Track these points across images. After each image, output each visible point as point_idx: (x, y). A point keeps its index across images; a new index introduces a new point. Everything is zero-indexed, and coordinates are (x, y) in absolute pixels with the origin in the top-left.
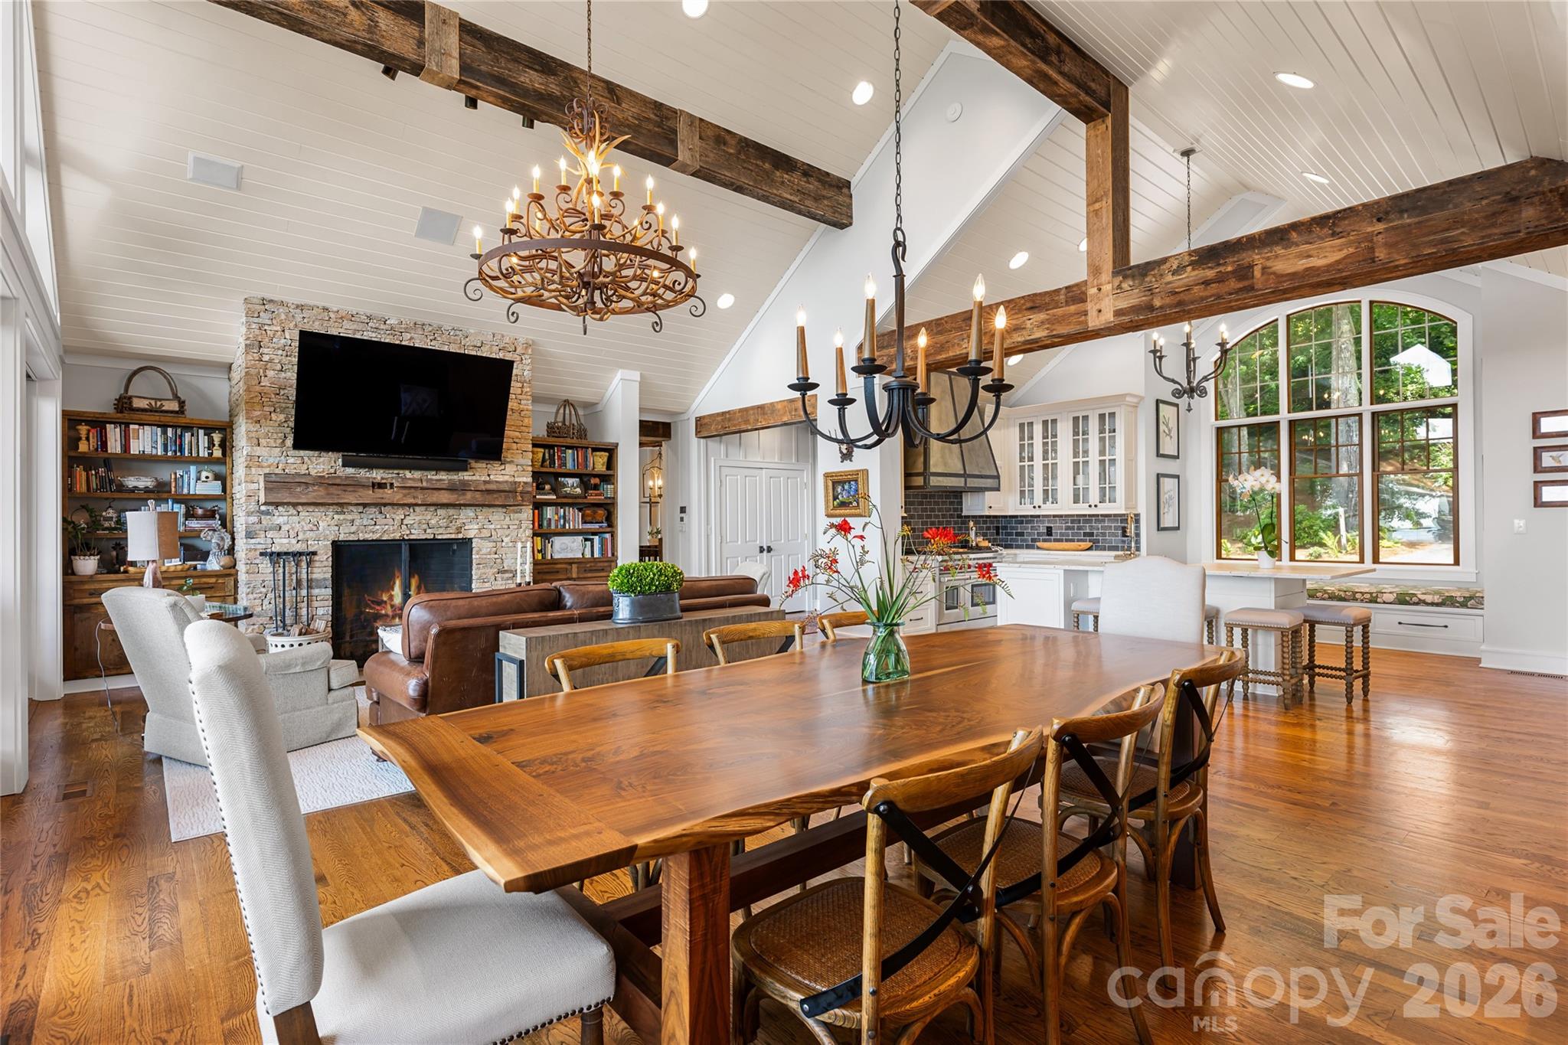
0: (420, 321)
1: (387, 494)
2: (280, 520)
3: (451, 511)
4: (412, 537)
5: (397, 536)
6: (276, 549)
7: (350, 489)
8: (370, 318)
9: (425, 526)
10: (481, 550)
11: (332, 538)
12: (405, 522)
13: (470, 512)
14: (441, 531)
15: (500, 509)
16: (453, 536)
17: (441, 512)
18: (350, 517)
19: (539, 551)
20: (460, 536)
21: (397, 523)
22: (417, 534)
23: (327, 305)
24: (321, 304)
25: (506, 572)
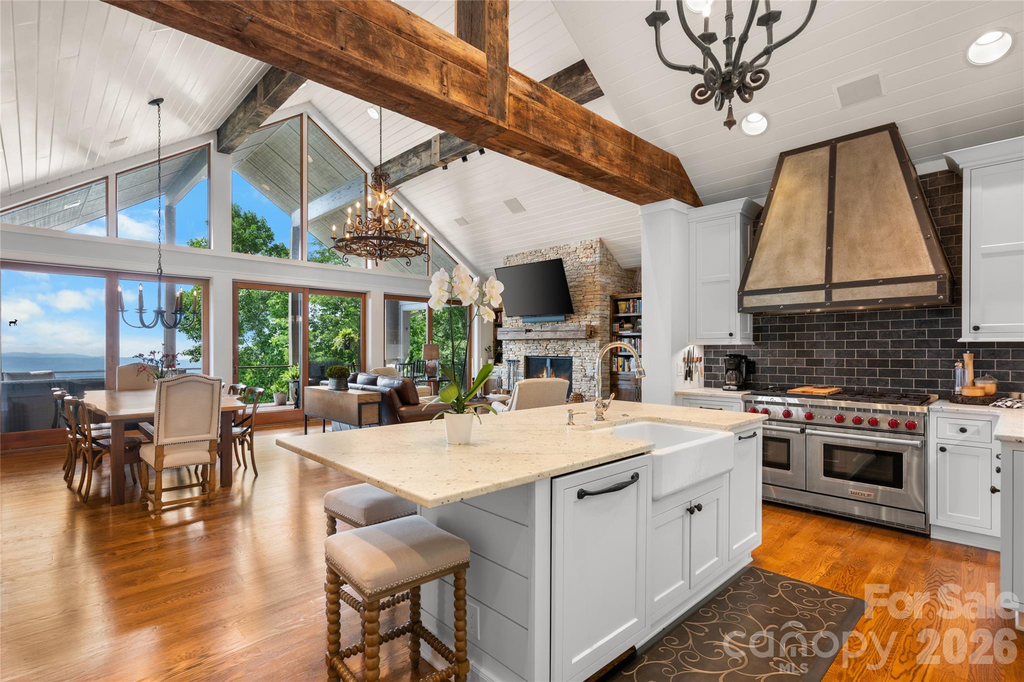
0: (552, 246)
1: (531, 335)
2: (511, 347)
3: (563, 342)
4: (549, 355)
5: (543, 354)
6: (510, 359)
7: (519, 333)
8: (536, 252)
9: (554, 350)
10: (576, 362)
11: (524, 354)
12: (548, 348)
13: (571, 343)
14: (559, 352)
15: (584, 341)
16: (564, 355)
17: (559, 343)
18: (529, 345)
19: (621, 366)
20: (567, 355)
21: (544, 347)
22: (551, 354)
23: (523, 251)
24: (522, 252)
25: (586, 377)
